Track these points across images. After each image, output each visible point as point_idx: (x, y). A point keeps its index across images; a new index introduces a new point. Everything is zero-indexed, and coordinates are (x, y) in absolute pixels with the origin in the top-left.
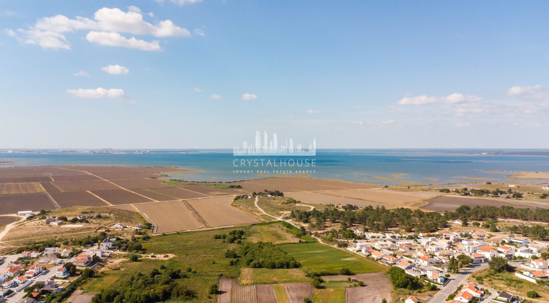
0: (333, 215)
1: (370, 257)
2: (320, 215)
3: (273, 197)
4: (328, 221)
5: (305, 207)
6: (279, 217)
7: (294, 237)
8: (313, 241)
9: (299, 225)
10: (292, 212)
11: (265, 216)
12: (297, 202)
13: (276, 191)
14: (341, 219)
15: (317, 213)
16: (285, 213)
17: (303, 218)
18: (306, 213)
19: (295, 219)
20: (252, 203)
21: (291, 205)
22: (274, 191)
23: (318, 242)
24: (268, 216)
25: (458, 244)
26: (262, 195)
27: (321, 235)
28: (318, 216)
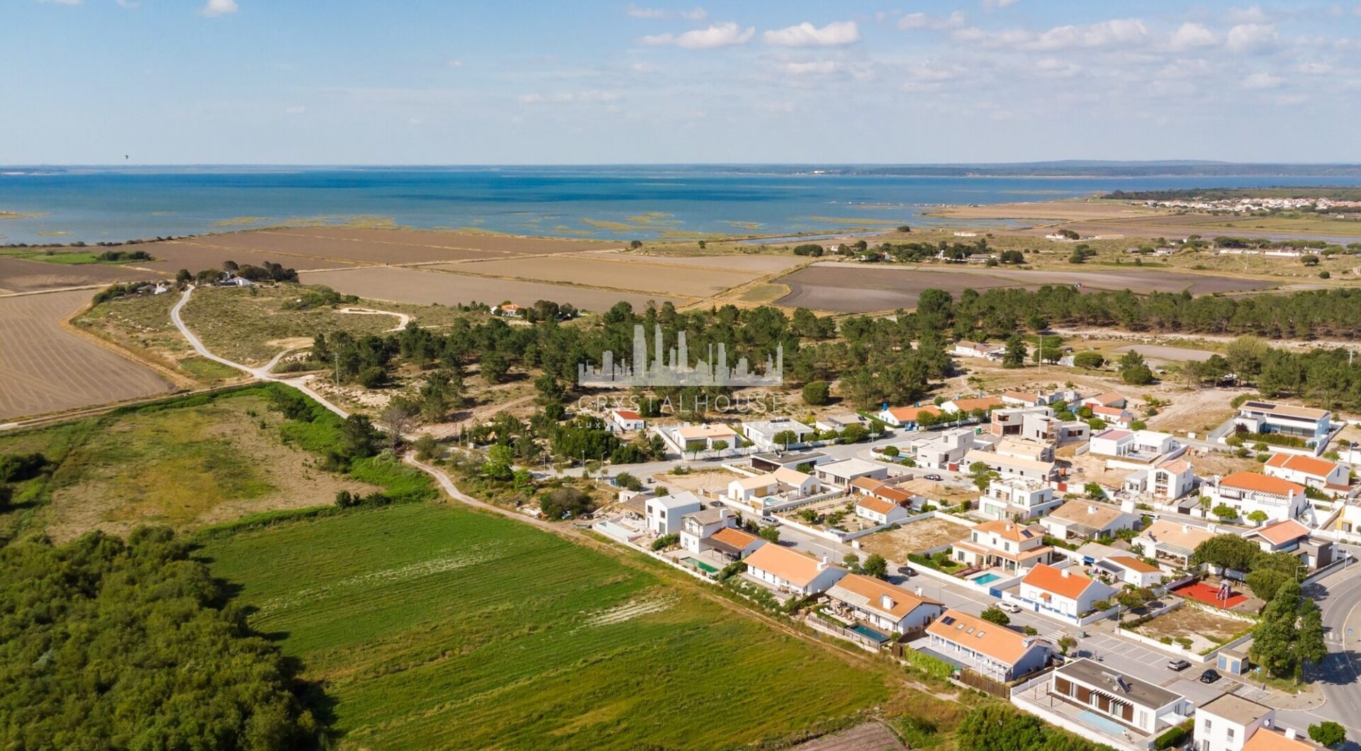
0: (492, 347)
1: (744, 578)
2: (436, 347)
3: (257, 285)
4: (472, 374)
5: (376, 316)
6: (259, 366)
7: (313, 473)
8: (412, 488)
9: (346, 398)
10: (320, 341)
11: (198, 365)
12: (344, 302)
13: (267, 263)
14: (526, 360)
15: (423, 342)
16: (291, 347)
17: (364, 364)
18: (375, 343)
19: (329, 372)
20: (162, 308)
21: (318, 311)
22: (261, 266)
23: (437, 494)
24: (213, 362)
25: (1072, 454)
26: (212, 282)
27: (453, 449)
28: (430, 353)
